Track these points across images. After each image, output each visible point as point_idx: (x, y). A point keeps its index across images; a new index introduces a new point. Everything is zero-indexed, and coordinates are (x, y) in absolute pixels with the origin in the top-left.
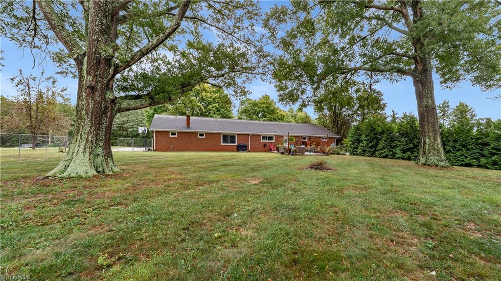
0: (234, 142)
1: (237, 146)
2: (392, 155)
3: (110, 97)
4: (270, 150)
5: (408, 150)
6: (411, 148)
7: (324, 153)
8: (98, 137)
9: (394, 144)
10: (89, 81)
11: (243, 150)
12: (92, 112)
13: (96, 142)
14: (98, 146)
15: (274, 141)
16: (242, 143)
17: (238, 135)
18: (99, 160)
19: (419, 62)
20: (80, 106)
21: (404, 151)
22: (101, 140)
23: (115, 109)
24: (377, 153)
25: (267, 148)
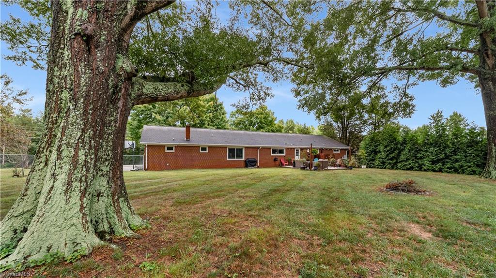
0: (241, 157)
1: (245, 161)
2: (418, 167)
3: (125, 65)
4: (281, 165)
5: (438, 161)
6: (443, 159)
7: (346, 166)
8: (99, 154)
9: (419, 155)
10: (81, 21)
11: (252, 166)
12: (88, 95)
13: (95, 166)
14: (100, 173)
15: (284, 155)
16: (251, 157)
17: (246, 148)
18: (102, 204)
19: (490, 56)
20: (56, 81)
21: (433, 162)
22: (106, 159)
23: (133, 96)
24: (399, 165)
25: (277, 163)
